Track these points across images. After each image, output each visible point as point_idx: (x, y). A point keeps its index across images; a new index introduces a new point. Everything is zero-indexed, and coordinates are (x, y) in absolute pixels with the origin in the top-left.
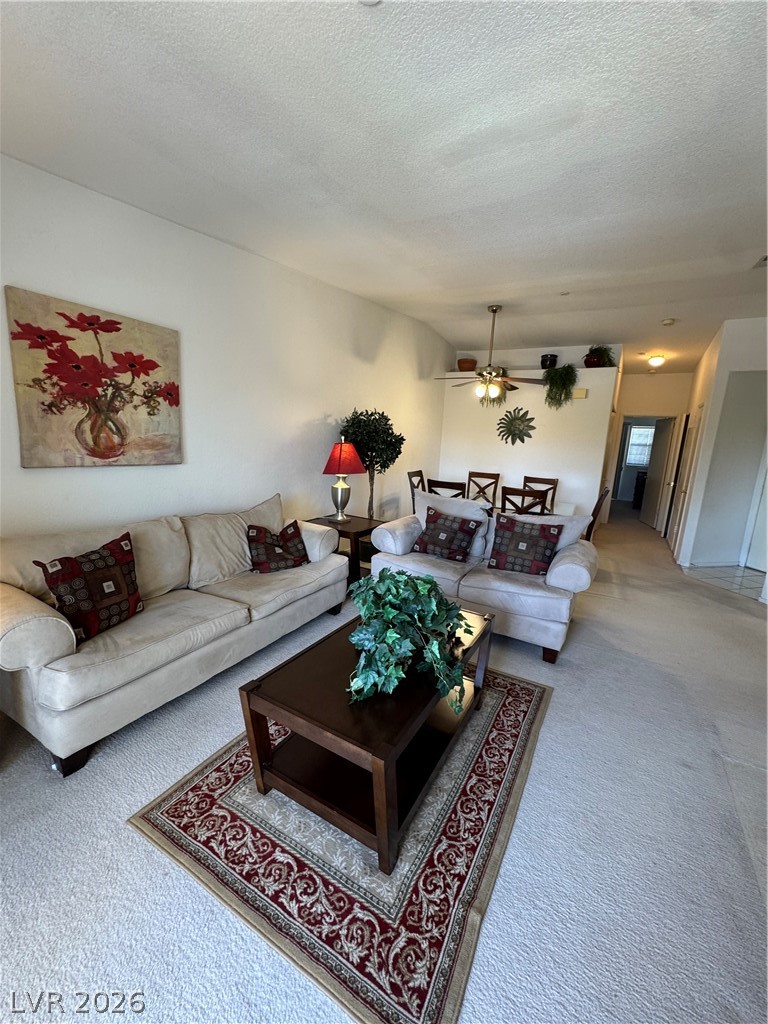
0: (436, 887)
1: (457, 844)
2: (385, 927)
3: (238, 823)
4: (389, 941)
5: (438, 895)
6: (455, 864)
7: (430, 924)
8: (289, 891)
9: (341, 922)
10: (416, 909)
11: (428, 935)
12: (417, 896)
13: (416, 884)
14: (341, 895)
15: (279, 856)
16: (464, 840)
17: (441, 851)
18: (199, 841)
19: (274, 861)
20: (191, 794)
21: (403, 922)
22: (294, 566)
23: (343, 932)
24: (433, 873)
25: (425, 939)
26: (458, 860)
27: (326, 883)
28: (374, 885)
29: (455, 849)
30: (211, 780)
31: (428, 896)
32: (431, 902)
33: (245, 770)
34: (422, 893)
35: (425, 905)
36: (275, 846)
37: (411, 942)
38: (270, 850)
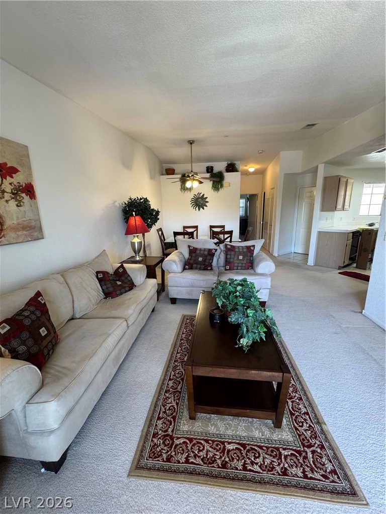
0: (302, 423)
1: (294, 399)
2: (299, 452)
3: (194, 441)
4: (305, 458)
5: (305, 426)
6: (300, 409)
7: (313, 440)
8: (248, 461)
9: (281, 461)
10: (303, 437)
11: (316, 445)
12: (299, 431)
13: (294, 426)
14: (271, 449)
15: (230, 447)
16: (295, 396)
17: (291, 406)
18: (183, 463)
19: (229, 451)
20: (155, 440)
21: (304, 446)
22: (130, 290)
23: (286, 465)
24: (296, 417)
25: (317, 448)
26: (300, 406)
27: (261, 447)
28: (280, 436)
29: (295, 402)
30: (160, 426)
31: (303, 428)
32: (306, 430)
33: (175, 411)
34: (299, 428)
35: (305, 433)
36: (223, 443)
37: (313, 452)
38: (222, 446)
